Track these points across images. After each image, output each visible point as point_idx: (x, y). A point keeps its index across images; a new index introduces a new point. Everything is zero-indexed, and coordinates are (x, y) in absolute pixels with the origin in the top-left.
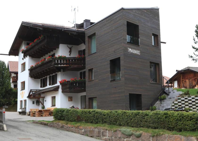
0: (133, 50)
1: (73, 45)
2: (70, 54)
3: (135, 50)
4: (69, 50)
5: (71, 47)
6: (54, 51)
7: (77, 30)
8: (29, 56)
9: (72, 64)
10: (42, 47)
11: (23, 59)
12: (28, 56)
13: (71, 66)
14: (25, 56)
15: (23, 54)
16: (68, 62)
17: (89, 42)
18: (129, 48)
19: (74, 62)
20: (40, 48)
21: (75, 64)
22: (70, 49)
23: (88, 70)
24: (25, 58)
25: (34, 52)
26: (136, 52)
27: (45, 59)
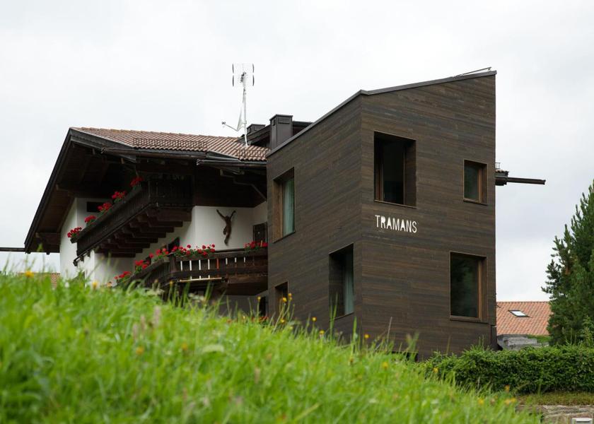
0: (394, 220)
1: (235, 209)
2: (228, 237)
3: (398, 220)
4: (224, 225)
5: (229, 216)
6: (177, 229)
7: (242, 160)
8: (96, 252)
9: (232, 272)
10: (137, 220)
11: (76, 263)
12: (93, 253)
13: (226, 280)
14: (81, 254)
15: (76, 244)
16: (218, 267)
17: (279, 197)
18: (378, 216)
19: (236, 267)
20: (130, 224)
21: (241, 272)
22: (228, 220)
23: (274, 288)
24: (82, 260)
25: (113, 237)
26: (403, 226)
27: (149, 259)
